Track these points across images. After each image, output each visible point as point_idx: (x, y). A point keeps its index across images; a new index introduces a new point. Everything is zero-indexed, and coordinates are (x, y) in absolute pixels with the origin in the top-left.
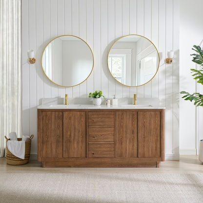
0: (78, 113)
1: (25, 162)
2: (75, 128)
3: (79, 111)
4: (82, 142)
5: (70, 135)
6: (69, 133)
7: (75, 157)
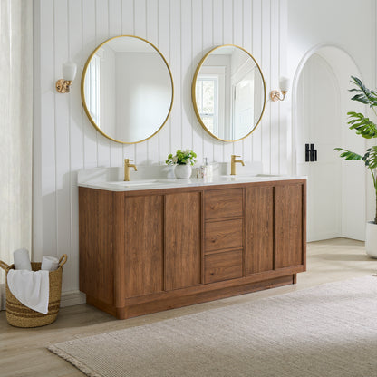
0: (189, 194)
1: (51, 318)
2: (183, 226)
3: (191, 192)
4: (195, 253)
5: (175, 243)
6: (173, 239)
7: (183, 286)
